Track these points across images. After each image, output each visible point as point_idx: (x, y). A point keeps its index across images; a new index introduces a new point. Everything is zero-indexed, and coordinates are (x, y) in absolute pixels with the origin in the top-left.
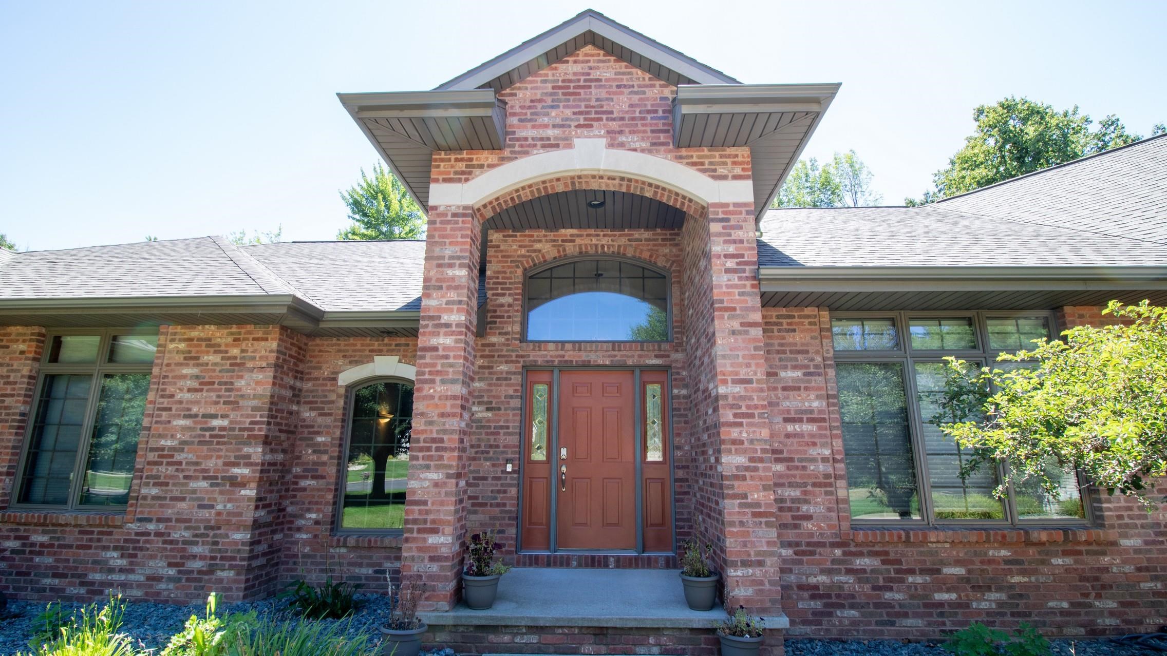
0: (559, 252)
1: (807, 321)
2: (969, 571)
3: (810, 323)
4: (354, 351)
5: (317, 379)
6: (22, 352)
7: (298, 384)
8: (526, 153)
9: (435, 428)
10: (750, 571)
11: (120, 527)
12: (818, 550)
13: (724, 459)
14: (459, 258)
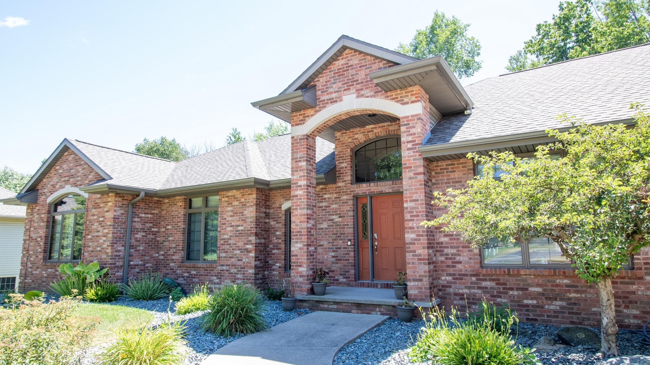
0: (366, 138)
1: (461, 166)
2: (544, 290)
3: (463, 167)
4: (287, 195)
5: (274, 208)
6: (181, 206)
7: (268, 211)
8: (325, 107)
9: (299, 227)
10: (416, 283)
11: (215, 268)
12: (464, 278)
13: (406, 236)
14: (303, 157)
